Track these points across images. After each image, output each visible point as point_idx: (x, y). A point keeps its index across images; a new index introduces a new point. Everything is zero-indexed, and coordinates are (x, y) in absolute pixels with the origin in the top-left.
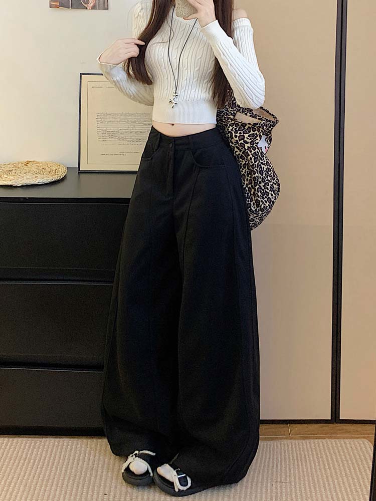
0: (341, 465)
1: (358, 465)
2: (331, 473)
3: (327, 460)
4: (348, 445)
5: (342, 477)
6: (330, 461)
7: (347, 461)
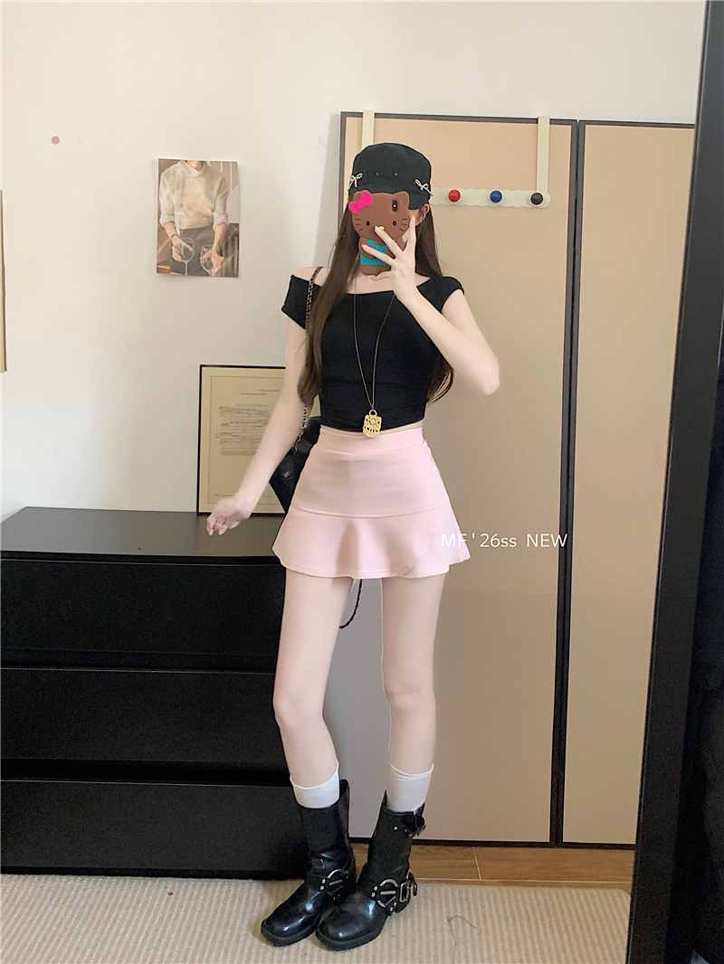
0: (585, 927)
1: (611, 928)
2: (569, 939)
3: (565, 920)
4: (596, 898)
5: (586, 946)
6: (569, 922)
7: (594, 922)
